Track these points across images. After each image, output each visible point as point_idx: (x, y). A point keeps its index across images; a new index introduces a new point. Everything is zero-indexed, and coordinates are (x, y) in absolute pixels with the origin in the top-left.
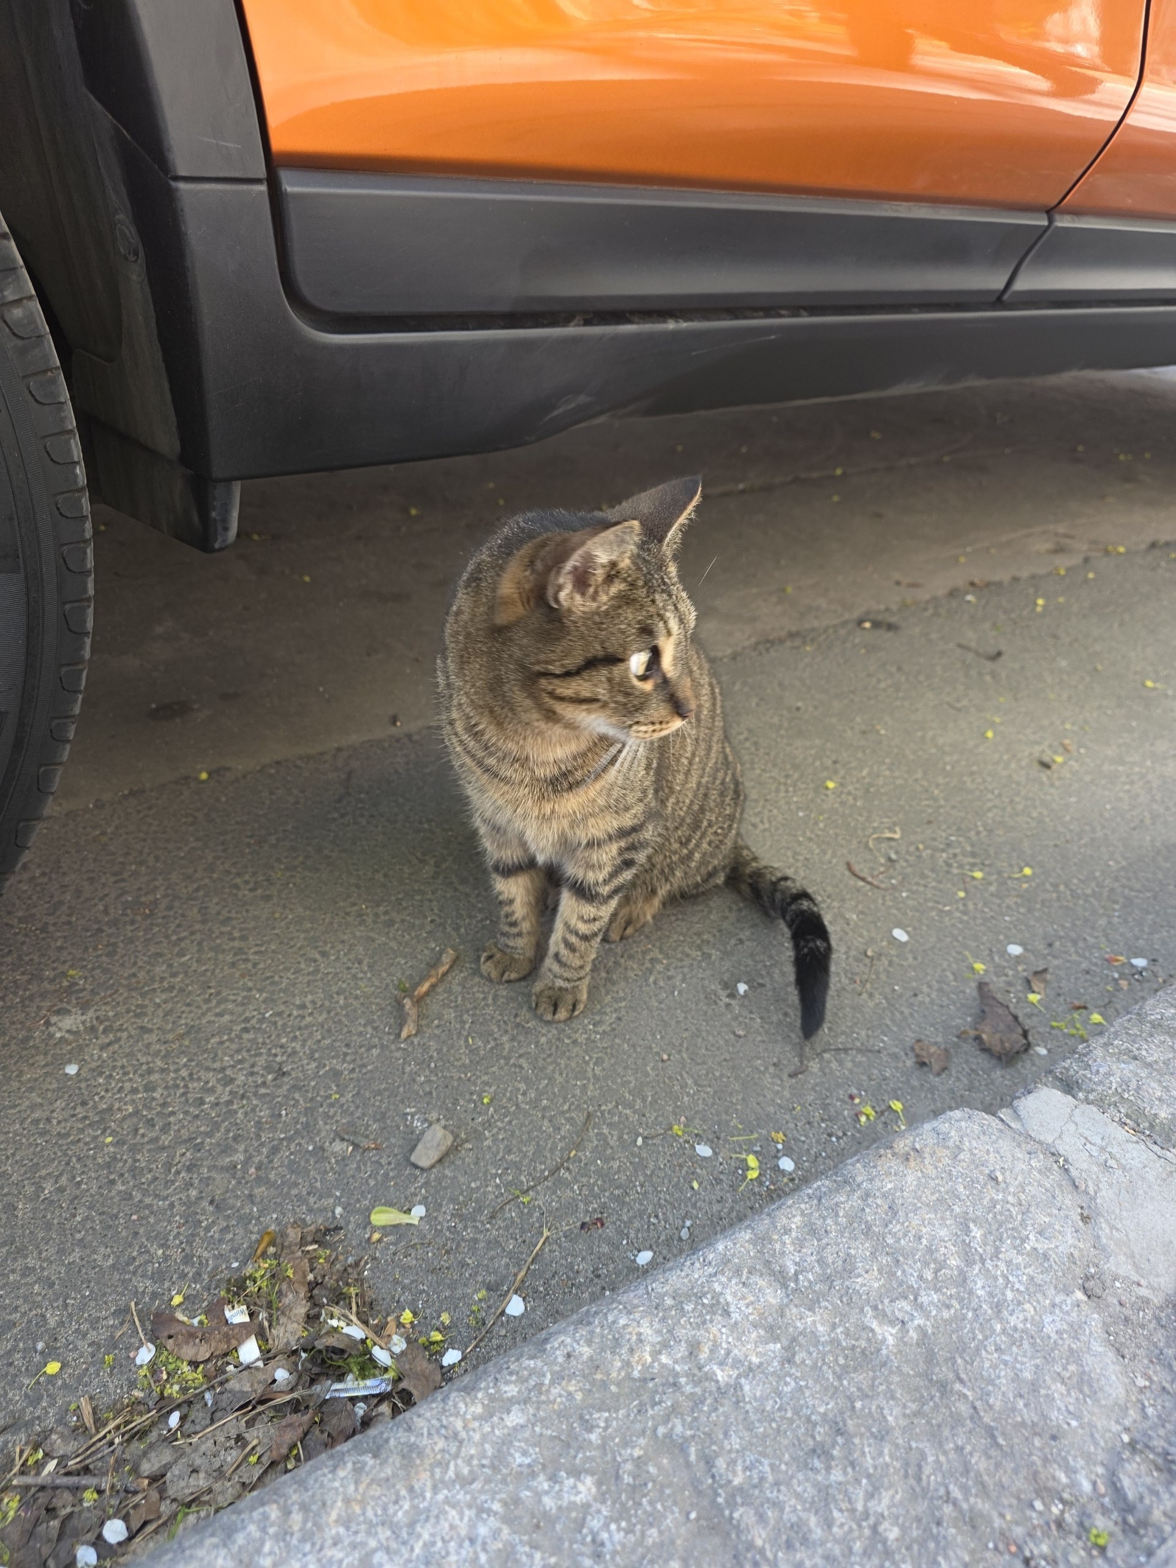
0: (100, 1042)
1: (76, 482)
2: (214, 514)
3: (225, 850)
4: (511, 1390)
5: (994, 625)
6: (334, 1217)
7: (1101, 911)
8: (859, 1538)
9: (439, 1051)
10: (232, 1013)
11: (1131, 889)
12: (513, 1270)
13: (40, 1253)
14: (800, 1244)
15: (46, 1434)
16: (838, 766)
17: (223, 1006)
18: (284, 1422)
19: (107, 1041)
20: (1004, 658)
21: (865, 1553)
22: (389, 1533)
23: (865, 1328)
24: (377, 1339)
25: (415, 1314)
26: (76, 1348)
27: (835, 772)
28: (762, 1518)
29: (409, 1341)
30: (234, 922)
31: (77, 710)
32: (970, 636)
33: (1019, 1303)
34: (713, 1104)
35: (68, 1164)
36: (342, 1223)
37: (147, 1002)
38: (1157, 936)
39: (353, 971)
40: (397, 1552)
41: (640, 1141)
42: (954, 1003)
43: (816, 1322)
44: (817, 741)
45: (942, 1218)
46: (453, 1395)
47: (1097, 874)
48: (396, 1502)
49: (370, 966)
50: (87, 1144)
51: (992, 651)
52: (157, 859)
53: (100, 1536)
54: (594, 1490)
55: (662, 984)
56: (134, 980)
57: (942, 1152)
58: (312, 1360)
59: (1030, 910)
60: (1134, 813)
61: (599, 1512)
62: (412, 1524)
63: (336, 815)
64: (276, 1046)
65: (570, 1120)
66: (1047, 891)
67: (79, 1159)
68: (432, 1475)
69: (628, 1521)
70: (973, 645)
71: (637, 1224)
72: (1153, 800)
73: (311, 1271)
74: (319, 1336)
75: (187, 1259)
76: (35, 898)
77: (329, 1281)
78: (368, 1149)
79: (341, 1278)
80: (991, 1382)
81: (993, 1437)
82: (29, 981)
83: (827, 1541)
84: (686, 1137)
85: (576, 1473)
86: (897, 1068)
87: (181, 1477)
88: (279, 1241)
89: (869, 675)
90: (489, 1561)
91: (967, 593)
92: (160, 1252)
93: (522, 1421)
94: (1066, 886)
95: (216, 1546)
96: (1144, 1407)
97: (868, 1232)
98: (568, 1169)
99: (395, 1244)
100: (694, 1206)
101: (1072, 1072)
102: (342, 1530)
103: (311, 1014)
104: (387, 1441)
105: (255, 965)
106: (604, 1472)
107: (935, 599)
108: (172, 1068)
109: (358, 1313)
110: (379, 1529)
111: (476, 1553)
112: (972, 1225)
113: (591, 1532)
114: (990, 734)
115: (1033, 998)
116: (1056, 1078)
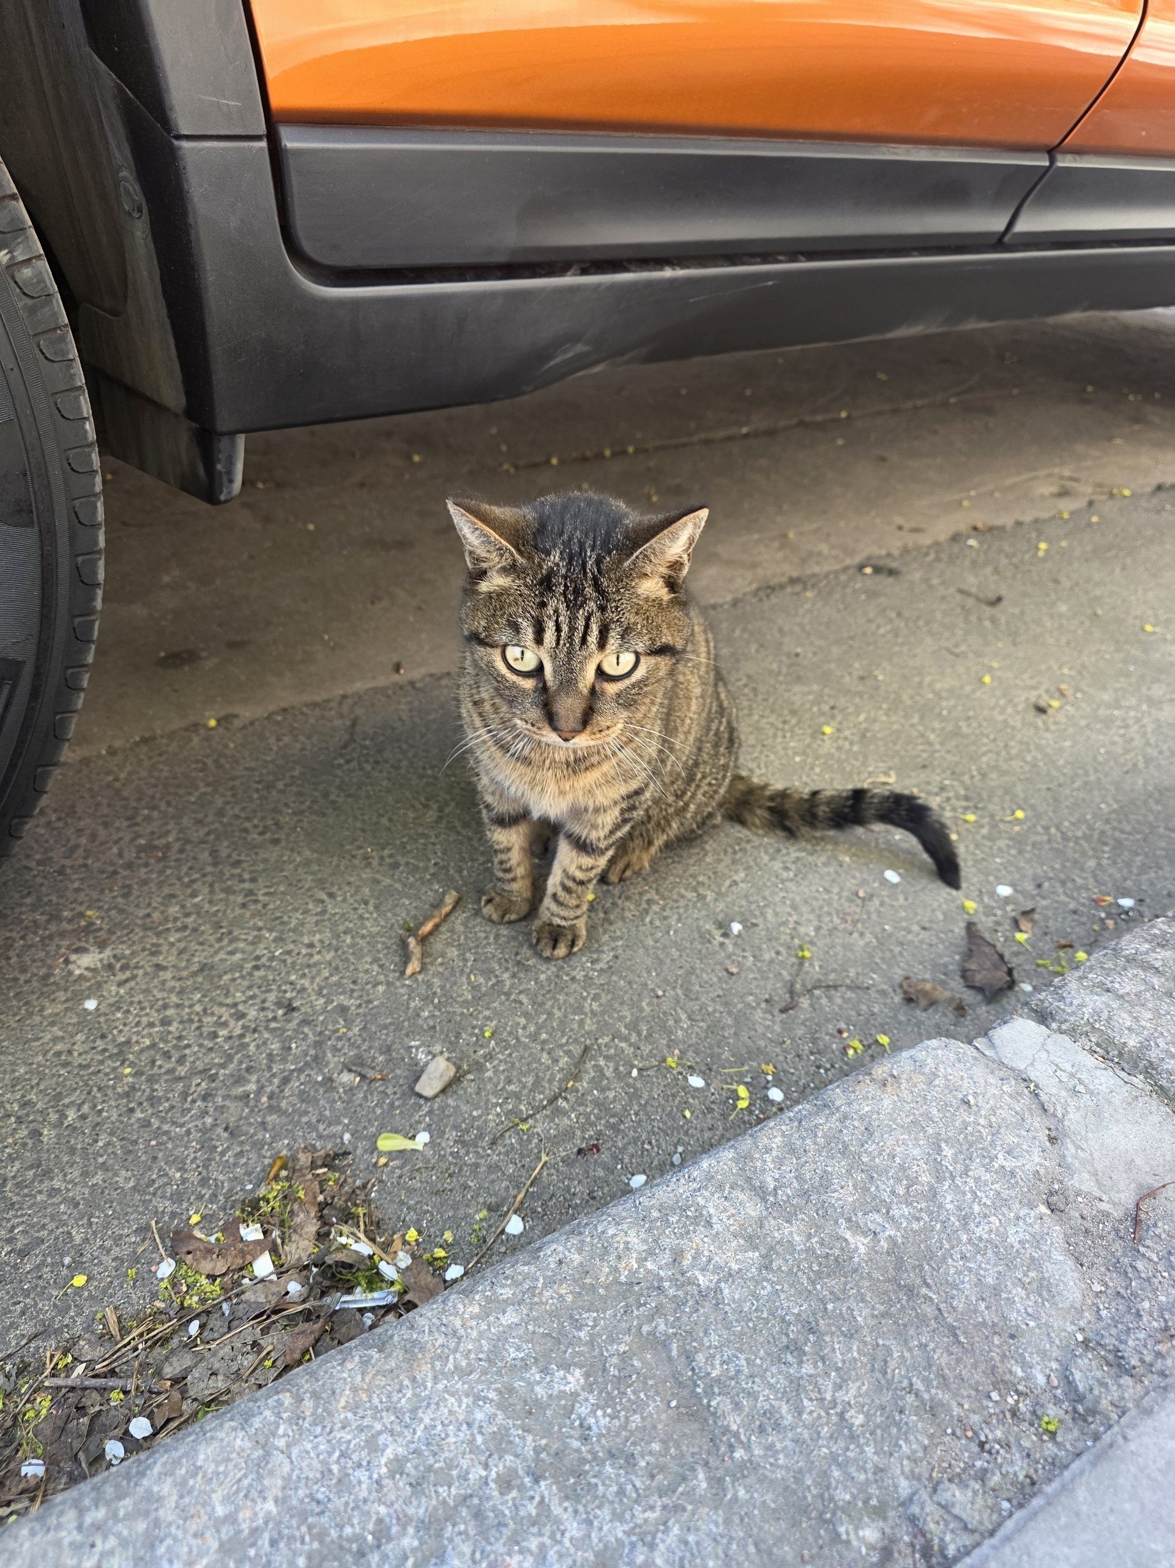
0: (117, 978)
1: (86, 437)
2: (219, 467)
3: (233, 796)
4: (506, 1293)
5: (996, 571)
6: (343, 1143)
7: (1091, 853)
8: (827, 1424)
9: (442, 987)
10: (243, 952)
11: (1122, 831)
12: (513, 1192)
13: (65, 1175)
14: (780, 1162)
15: (74, 1340)
16: (835, 711)
17: (234, 945)
18: (296, 1330)
19: (124, 977)
20: (1004, 603)
21: (831, 1437)
22: (393, 1418)
23: (839, 1238)
24: (383, 1255)
25: (420, 1232)
26: (100, 1263)
27: (833, 717)
28: (737, 1406)
29: (414, 1257)
30: (244, 865)
31: (90, 659)
32: (971, 581)
33: (985, 1216)
34: (706, 1037)
35: (89, 1093)
36: (350, 1149)
37: (161, 941)
38: (1144, 877)
39: (360, 912)
40: (400, 1434)
41: (635, 1073)
42: (943, 942)
43: (794, 1232)
44: (816, 687)
45: (916, 1139)
46: (453, 1297)
47: (1089, 817)
48: (400, 1391)
49: (376, 907)
50: (107, 1074)
51: (992, 596)
52: (169, 804)
53: (127, 1432)
54: (582, 1381)
55: (657, 923)
56: (148, 920)
57: (918, 1078)
58: (323, 1274)
59: (1021, 852)
60: (1128, 757)
61: (587, 1400)
62: (414, 1411)
63: (342, 761)
64: (286, 983)
65: (568, 1053)
66: (1038, 833)
67: (100, 1089)
68: (433, 1367)
69: (614, 1408)
70: (974, 590)
71: (631, 1150)
72: (1148, 744)
73: (321, 1192)
74: (328, 1252)
75: (204, 1182)
76: (51, 841)
77: (339, 1202)
78: (375, 1080)
79: (349, 1199)
80: (955, 1286)
81: (955, 1335)
82: (48, 921)
83: (797, 1427)
84: (680, 1069)
85: (566, 1366)
86: (885, 1004)
87: (200, 1379)
88: (290, 1165)
89: (870, 621)
90: (485, 1442)
91: (969, 537)
92: (178, 1175)
93: (516, 1320)
94: (1058, 828)
95: (234, 1429)
96: (1099, 1309)
97: (845, 1151)
98: (566, 1099)
99: (401, 1168)
100: (686, 1133)
101: (1046, 1004)
102: (349, 1415)
103: (319, 952)
104: (392, 1337)
105: (265, 906)
106: (592, 1365)
107: (936, 544)
108: (187, 1003)
109: (365, 1232)
110: (384, 1414)
111: (472, 1435)
112: (943, 1145)
113: (580, 1417)
114: (987, 679)
115: (1021, 937)
116: (1032, 1010)
